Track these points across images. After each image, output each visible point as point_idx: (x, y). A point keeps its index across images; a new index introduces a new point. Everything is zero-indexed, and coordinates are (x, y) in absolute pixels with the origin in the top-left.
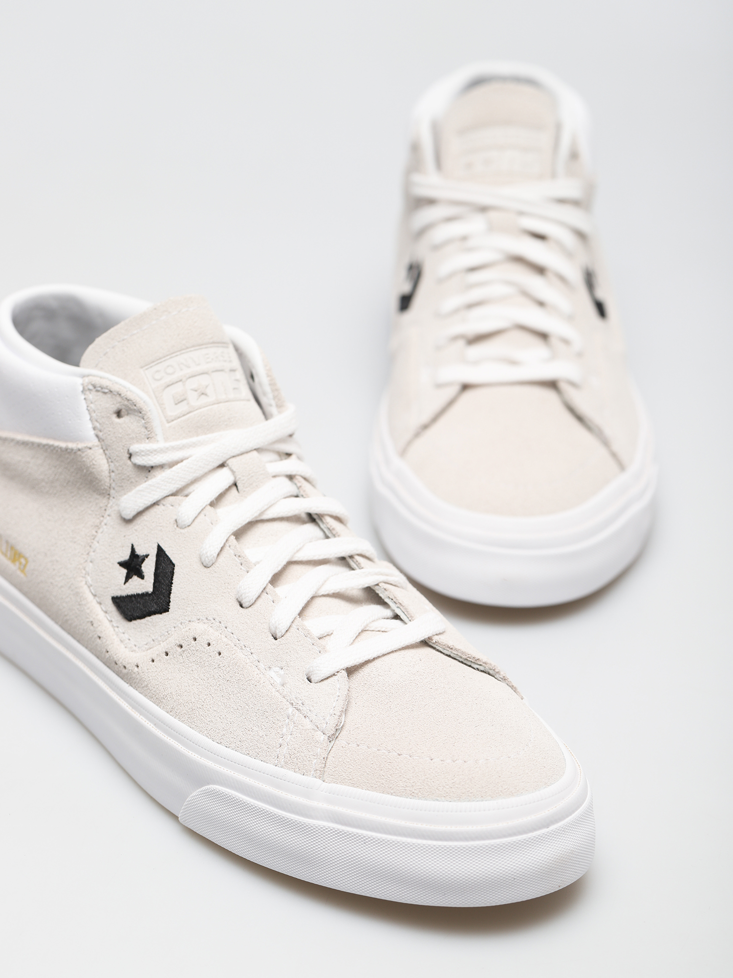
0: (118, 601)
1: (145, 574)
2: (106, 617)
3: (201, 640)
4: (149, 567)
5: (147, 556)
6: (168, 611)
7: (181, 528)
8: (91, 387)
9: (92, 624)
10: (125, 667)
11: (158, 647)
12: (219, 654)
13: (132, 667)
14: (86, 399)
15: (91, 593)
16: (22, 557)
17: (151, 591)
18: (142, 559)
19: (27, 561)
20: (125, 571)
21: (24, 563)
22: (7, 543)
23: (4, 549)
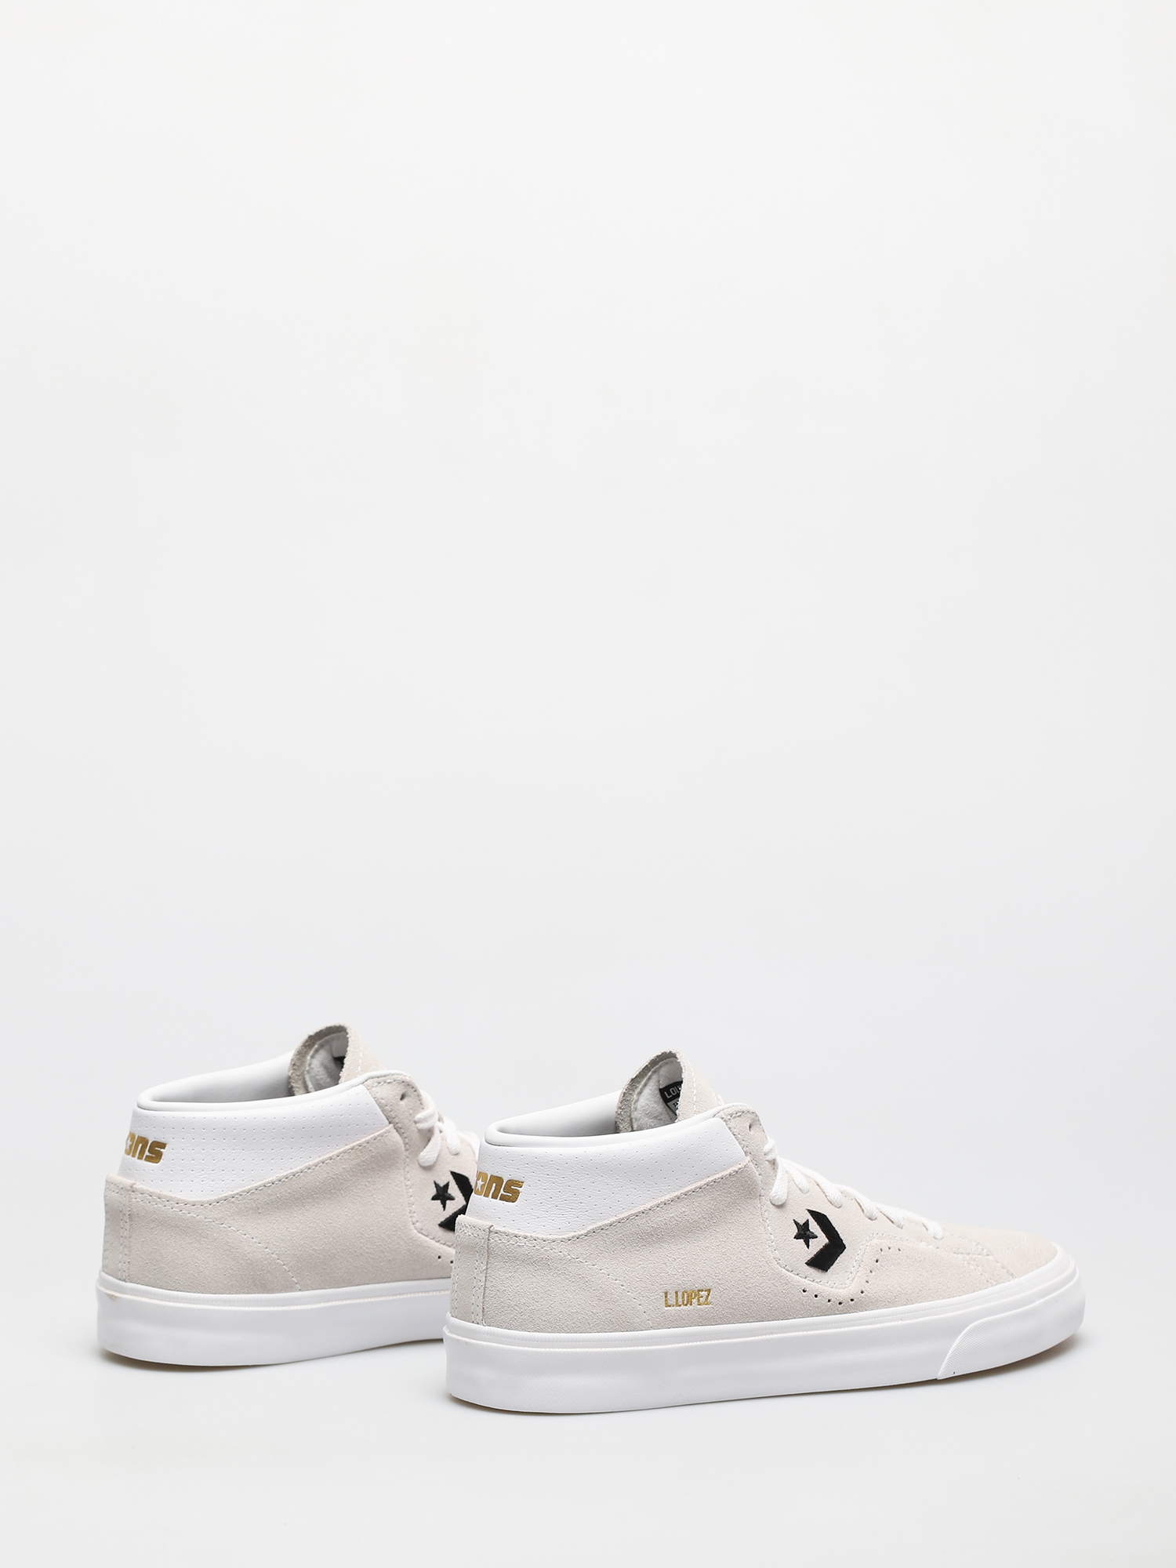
0: (811, 1263)
1: (816, 1234)
2: (810, 1280)
4: (814, 1227)
5: (808, 1220)
6: (846, 1248)
8: (729, 1117)
9: (804, 1291)
10: (852, 1300)
11: (859, 1274)
12: (899, 1250)
13: (858, 1296)
14: (730, 1128)
15: (789, 1271)
16: (702, 1291)
17: (827, 1241)
18: (807, 1224)
19: (709, 1290)
20: (802, 1240)
21: (706, 1293)
22: (676, 1293)
23: (672, 1301)
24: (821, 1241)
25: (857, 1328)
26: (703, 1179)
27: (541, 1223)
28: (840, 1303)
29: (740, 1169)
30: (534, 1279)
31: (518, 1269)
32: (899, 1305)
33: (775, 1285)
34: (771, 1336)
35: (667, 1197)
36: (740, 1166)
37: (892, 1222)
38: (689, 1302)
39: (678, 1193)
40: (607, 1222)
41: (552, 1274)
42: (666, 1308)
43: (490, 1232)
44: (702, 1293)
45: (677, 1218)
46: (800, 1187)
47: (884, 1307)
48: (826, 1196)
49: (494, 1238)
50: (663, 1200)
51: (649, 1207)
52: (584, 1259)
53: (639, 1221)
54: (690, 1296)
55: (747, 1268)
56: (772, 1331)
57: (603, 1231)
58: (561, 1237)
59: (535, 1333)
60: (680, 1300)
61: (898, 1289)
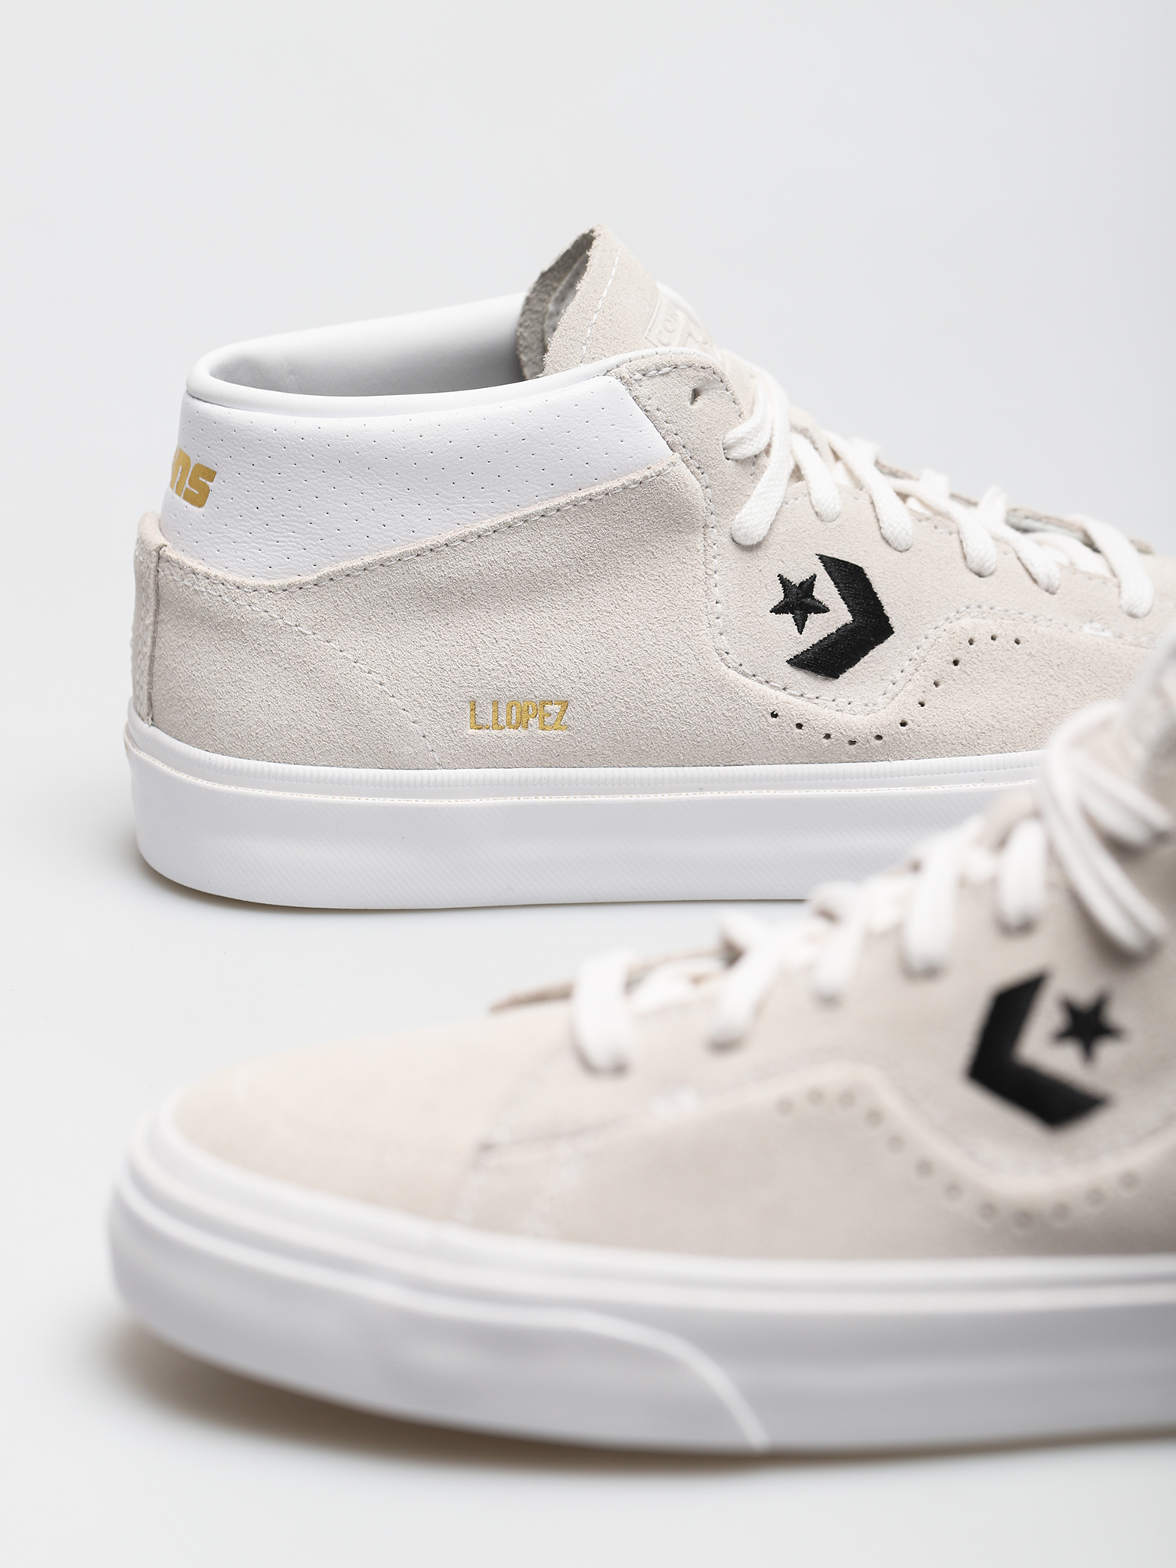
0: (801, 662)
1: (826, 603)
2: (791, 694)
3: (982, 638)
4: (826, 590)
5: (814, 577)
6: (893, 633)
7: (831, 521)
8: (638, 376)
9: (774, 715)
10: (879, 737)
11: (910, 686)
12: (1017, 642)
13: (892, 730)
14: (635, 398)
15: (745, 675)
16: (551, 702)
17: (851, 618)
18: (808, 585)
19: (565, 704)
20: (790, 616)
21: (557, 708)
22: (495, 703)
23: (487, 717)
24: (837, 615)
25: (884, 791)
26: (567, 492)
27: (240, 553)
28: (852, 743)
29: (646, 478)
30: (218, 656)
31: (195, 633)
32: (985, 752)
33: (709, 702)
34: (698, 795)
35: (485, 524)
36: (647, 473)
37: (1035, 581)
38: (522, 723)
39: (508, 518)
40: (357, 562)
41: (248, 649)
42: (471, 732)
43: (159, 558)
44: (549, 707)
45: (504, 564)
46: (817, 509)
47: (949, 754)
48: (880, 528)
49: (165, 570)
50: (474, 530)
51: (442, 541)
52: (311, 628)
53: (422, 566)
54: (525, 712)
55: (649, 665)
56: (701, 785)
57: (349, 580)
58: (267, 583)
59: (214, 756)
60: (503, 718)
61: (990, 720)
